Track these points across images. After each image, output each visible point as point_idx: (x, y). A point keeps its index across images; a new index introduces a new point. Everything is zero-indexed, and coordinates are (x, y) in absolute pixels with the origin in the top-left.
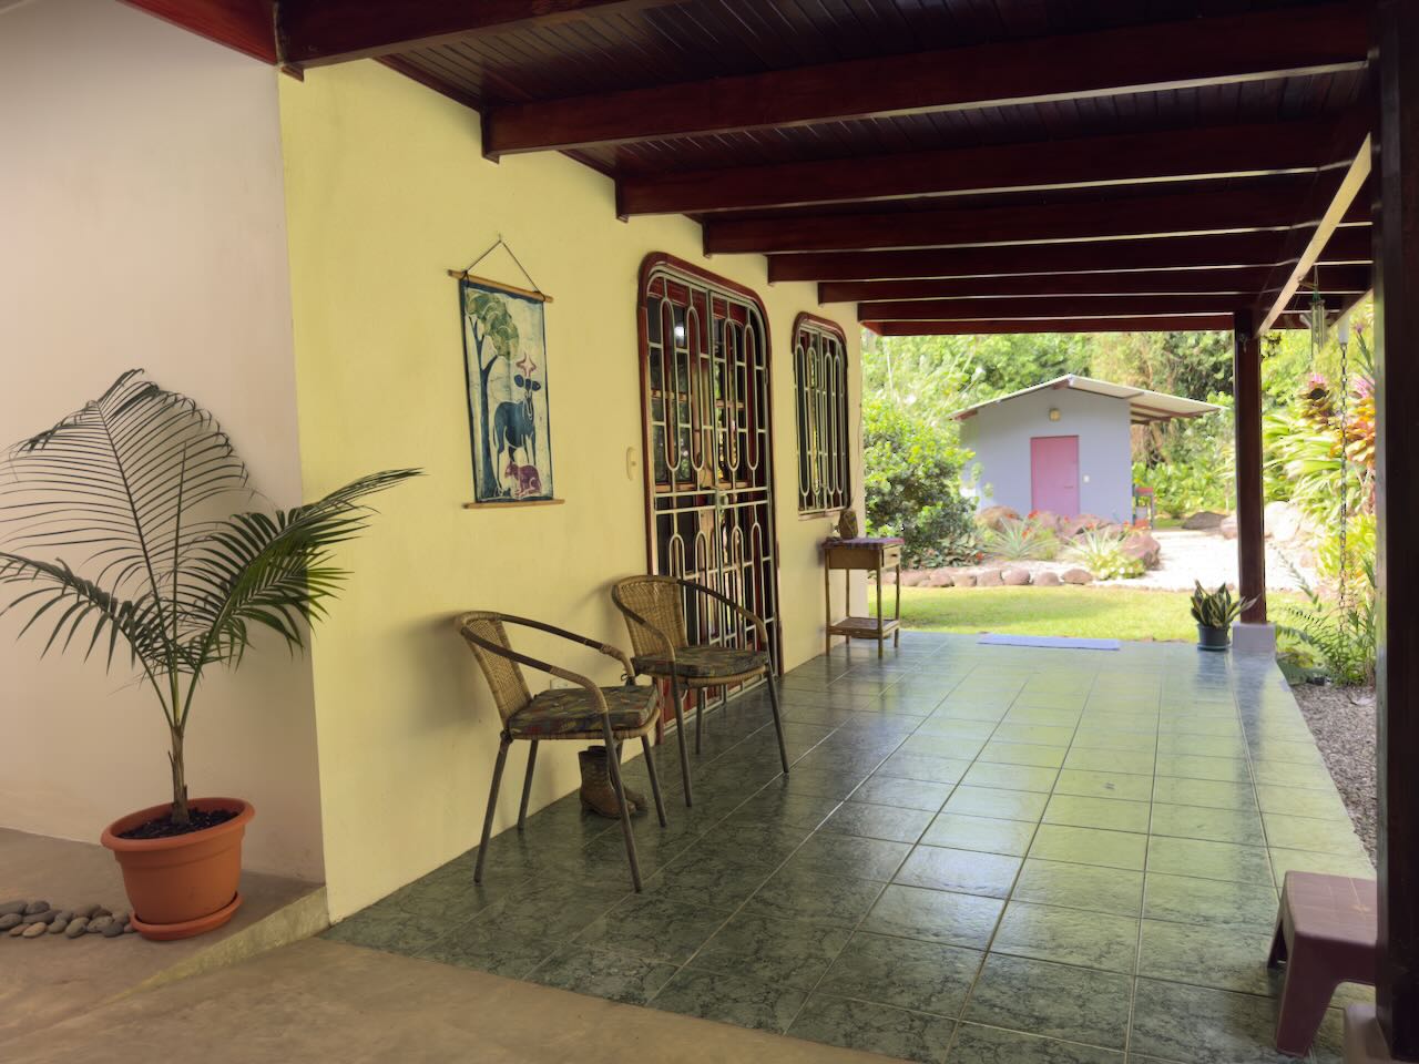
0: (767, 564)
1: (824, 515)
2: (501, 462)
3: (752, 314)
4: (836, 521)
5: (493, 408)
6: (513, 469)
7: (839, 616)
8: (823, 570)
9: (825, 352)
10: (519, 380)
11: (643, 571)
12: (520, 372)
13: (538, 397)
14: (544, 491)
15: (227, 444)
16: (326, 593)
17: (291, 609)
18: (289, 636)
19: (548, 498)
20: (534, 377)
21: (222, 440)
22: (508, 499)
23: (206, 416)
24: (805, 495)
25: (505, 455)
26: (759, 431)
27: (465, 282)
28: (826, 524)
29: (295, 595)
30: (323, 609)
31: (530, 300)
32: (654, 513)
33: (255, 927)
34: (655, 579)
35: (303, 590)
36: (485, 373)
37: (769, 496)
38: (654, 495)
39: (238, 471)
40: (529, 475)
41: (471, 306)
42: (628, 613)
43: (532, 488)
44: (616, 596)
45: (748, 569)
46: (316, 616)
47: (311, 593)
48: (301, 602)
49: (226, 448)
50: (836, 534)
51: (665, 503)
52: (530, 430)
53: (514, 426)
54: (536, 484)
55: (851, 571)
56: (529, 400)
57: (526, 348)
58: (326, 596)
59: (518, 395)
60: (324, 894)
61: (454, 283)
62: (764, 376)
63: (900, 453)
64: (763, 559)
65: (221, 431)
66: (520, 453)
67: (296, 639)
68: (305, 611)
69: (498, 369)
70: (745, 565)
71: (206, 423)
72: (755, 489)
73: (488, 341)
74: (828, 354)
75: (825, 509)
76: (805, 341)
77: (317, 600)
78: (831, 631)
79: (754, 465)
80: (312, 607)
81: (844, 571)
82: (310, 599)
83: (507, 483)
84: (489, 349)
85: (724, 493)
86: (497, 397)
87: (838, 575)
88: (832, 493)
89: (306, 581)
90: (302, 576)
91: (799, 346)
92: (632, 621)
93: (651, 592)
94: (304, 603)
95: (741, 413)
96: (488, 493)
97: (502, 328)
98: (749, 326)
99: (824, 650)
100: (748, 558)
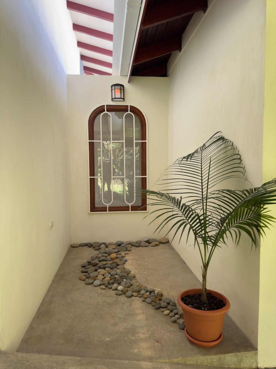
15: (240, 159)
16: (266, 226)
18: (253, 239)
21: (239, 157)
23: (235, 148)
29: (256, 224)
30: (265, 233)
33: (222, 356)
35: (259, 223)
39: (241, 170)
46: (262, 235)
47: (262, 225)
49: (240, 160)
58: (267, 228)
60: (256, 354)
65: (239, 153)
67: (255, 242)
71: (235, 149)
77: (263, 228)
80: (261, 231)
82: (261, 227)
89: (261, 219)
90: (259, 216)
94: (259, 228)
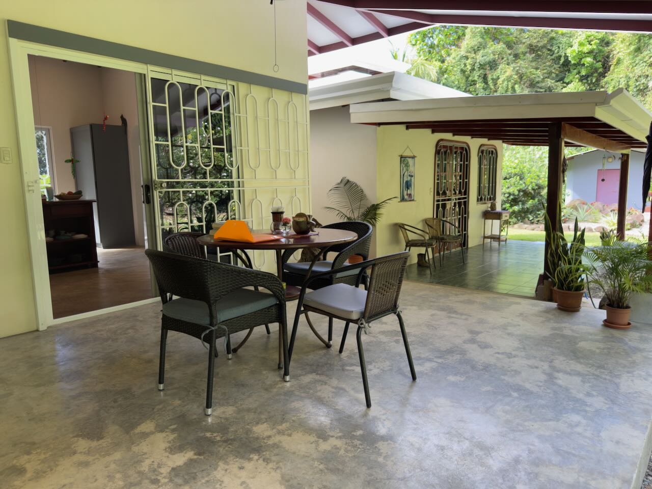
0: (465, 217)
1: (485, 203)
2: (405, 193)
3: (466, 149)
4: (489, 205)
5: (404, 182)
6: (407, 194)
7: (488, 233)
8: (483, 220)
9: (489, 154)
10: (409, 175)
11: (432, 217)
12: (409, 174)
13: (413, 178)
14: (412, 199)
17: (373, 220)
19: (413, 200)
20: (413, 174)
22: (406, 201)
24: (479, 197)
25: (406, 192)
26: (465, 180)
27: (402, 157)
28: (487, 206)
29: (374, 217)
31: (413, 158)
32: (436, 203)
34: (434, 219)
35: (376, 217)
36: (403, 175)
37: (467, 198)
38: (436, 199)
40: (410, 195)
41: (402, 162)
42: (428, 225)
43: (411, 198)
44: (426, 222)
45: (460, 218)
48: (375, 219)
50: (489, 209)
51: (438, 201)
52: (411, 186)
53: (408, 185)
54: (411, 197)
55: (494, 221)
56: (411, 180)
57: (411, 169)
58: (378, 218)
59: (409, 178)
61: (399, 158)
62: (468, 165)
63: (523, 181)
64: (464, 216)
66: (409, 191)
68: (375, 220)
69: (406, 174)
70: (459, 217)
71: (358, 187)
72: (463, 196)
73: (405, 168)
74: (491, 155)
75: (486, 202)
76: (482, 152)
78: (485, 237)
79: (464, 189)
80: (377, 220)
81: (491, 220)
83: (406, 197)
84: (405, 170)
85: (454, 198)
86: (406, 179)
87: (489, 222)
88: (489, 197)
91: (481, 154)
92: (429, 227)
93: (434, 222)
95: (461, 176)
96: (403, 199)
97: (407, 165)
98: (464, 152)
99: (482, 243)
100: (460, 215)
